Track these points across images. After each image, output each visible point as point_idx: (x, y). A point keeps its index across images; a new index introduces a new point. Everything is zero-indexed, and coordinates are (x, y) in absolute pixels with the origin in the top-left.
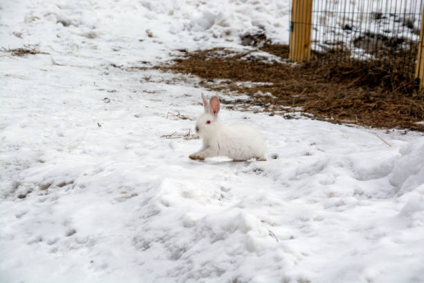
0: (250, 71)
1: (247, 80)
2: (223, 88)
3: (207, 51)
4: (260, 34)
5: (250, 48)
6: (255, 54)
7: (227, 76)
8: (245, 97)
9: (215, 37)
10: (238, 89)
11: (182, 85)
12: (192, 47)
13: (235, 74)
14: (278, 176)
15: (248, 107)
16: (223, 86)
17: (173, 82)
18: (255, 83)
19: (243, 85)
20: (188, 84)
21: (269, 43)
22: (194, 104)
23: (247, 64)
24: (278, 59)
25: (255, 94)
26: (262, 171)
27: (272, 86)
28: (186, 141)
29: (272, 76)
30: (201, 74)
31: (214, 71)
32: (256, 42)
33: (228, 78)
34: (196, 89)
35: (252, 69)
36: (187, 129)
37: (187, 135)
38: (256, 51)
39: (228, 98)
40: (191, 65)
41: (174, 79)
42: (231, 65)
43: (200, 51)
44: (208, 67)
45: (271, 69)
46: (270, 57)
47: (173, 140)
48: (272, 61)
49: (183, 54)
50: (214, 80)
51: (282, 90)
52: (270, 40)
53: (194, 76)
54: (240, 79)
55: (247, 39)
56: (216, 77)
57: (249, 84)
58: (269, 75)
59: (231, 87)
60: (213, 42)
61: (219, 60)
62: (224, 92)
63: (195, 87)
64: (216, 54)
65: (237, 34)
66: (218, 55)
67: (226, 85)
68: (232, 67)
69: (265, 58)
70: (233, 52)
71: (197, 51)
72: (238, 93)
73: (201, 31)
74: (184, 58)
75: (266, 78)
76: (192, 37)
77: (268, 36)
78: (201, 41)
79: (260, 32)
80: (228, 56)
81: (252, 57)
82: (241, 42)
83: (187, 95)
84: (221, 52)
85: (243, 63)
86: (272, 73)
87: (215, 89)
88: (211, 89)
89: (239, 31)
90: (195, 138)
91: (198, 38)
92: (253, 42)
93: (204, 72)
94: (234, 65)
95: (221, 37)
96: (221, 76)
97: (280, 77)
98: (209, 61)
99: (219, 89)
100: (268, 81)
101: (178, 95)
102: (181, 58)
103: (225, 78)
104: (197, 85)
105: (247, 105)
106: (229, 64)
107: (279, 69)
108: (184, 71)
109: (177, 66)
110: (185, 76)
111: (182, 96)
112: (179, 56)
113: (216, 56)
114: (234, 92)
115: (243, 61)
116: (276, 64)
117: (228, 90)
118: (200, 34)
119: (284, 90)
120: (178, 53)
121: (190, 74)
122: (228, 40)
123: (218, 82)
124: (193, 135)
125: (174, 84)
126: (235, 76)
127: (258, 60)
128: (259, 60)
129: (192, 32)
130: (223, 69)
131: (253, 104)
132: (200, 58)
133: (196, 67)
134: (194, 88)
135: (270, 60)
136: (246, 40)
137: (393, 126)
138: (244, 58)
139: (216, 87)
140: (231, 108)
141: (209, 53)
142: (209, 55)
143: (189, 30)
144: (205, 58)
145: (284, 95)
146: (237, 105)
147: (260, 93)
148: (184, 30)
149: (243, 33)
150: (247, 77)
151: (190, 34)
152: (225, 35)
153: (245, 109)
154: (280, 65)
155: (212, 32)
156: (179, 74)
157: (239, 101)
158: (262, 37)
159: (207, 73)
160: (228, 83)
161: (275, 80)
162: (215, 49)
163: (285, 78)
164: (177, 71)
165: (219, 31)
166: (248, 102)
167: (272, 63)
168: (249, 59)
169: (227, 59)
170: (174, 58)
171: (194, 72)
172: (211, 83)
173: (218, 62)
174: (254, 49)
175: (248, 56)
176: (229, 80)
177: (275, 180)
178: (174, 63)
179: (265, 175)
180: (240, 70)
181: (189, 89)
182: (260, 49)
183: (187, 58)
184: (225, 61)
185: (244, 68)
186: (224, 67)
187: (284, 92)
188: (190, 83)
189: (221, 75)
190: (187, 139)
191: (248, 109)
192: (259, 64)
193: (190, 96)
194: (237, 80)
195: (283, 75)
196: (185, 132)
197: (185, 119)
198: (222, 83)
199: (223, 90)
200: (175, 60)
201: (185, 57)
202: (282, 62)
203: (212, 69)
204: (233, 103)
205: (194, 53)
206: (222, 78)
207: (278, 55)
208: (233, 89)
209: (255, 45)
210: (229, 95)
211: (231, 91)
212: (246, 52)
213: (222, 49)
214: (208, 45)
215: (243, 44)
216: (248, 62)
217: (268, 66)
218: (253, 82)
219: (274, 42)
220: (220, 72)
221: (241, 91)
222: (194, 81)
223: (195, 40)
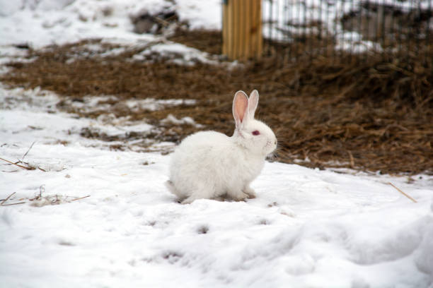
0: (150, 80)
1: (146, 96)
2: (102, 112)
3: (68, 46)
4: (166, 11)
5: (149, 38)
6: (161, 49)
7: (109, 90)
8: (143, 127)
9: (83, 19)
10: (131, 113)
11: (24, 109)
12: (40, 39)
13: (124, 86)
14: (210, 264)
15: (151, 144)
16: (102, 108)
17: (6, 105)
18: (162, 102)
19: (140, 106)
20: (34, 107)
21: (184, 27)
22: (49, 143)
23: (145, 67)
24: (203, 57)
25: (163, 122)
26: (181, 256)
27: (193, 107)
28: (34, 208)
29: (193, 87)
30: (59, 88)
31: (84, 82)
32: (160, 27)
33: (111, 94)
34: (51, 116)
35: (155, 75)
36: (36, 189)
37: (37, 198)
38: (161, 42)
39: (111, 131)
40: (40, 72)
41: (8, 99)
42: (116, 69)
43: (55, 46)
44: (73, 76)
45: (190, 75)
46: (189, 54)
47: (9, 208)
48: (193, 60)
49: (23, 52)
50: (85, 98)
51: (212, 112)
52: (186, 23)
53: (46, 92)
54: (133, 95)
55: (143, 21)
56: (89, 93)
57: (151, 104)
58: (188, 85)
59: (116, 110)
60: (80, 30)
61: (93, 61)
62: (104, 120)
63: (50, 112)
64: (86, 50)
65: (124, 12)
66: (91, 52)
67: (108, 106)
68: (117, 73)
69: (179, 56)
70: (118, 47)
71: (48, 47)
72: (130, 120)
73: (57, 9)
74: (25, 61)
75: (183, 91)
76: (39, 22)
77: (183, 15)
78: (58, 28)
79: (167, 8)
80: (108, 53)
81: (155, 53)
82: (132, 27)
83: (33, 128)
84: (95, 48)
85: (137, 65)
86: (192, 83)
87: (87, 116)
88: (80, 114)
89: (127, 8)
90: (52, 203)
91: (51, 23)
92: (155, 27)
93: (65, 84)
94: (121, 69)
95: (95, 19)
96: (98, 91)
97: (208, 88)
98: (75, 63)
99: (94, 115)
100: (186, 97)
101: (17, 128)
102: (19, 60)
103: (106, 93)
104: (53, 109)
105: (148, 141)
106: (111, 68)
107: (204, 75)
108: (26, 85)
109: (13, 75)
110: (29, 93)
111: (25, 130)
112: (16, 57)
113: (86, 54)
114: (122, 118)
115: (137, 62)
116: (199, 64)
117: (112, 115)
118: (53, 16)
119: (217, 111)
120: (13, 51)
121: (38, 90)
122: (107, 25)
123: (93, 101)
124: (47, 198)
125: (8, 108)
126: (125, 91)
127: (165, 59)
128: (168, 58)
129: (39, 12)
130: (102, 77)
131: (160, 139)
132: (57, 59)
133: (50, 76)
134: (47, 115)
135: (187, 57)
136: (142, 25)
137: (420, 170)
138: (139, 57)
139: (88, 111)
140: (118, 148)
141: (73, 49)
142: (73, 53)
143: (33, 8)
144: (65, 58)
145: (215, 120)
146: (130, 143)
147: (171, 118)
148: (23, 8)
149: (136, 11)
150: (146, 91)
151: (36, 16)
152: (100, 15)
153: (146, 149)
154: (207, 66)
155: (76, 11)
156: (18, 90)
157: (133, 135)
158: (172, 16)
159: (71, 85)
160: (112, 103)
161: (198, 95)
162: (85, 42)
163: (217, 90)
164: (13, 84)
165: (90, 9)
166: (151, 136)
167: (191, 64)
168: (148, 57)
169: (108, 58)
170: (7, 60)
171: (46, 85)
172: (79, 105)
173: (90, 65)
174: (158, 39)
175: (147, 52)
176: (114, 98)
177: (205, 271)
178: (6, 70)
179: (186, 264)
180: (133, 79)
181: (37, 116)
182: (169, 39)
183: (31, 60)
184: (104, 63)
185: (140, 74)
186: (102, 74)
187: (216, 115)
188: (38, 105)
189: (97, 89)
190: (36, 205)
191: (151, 148)
192: (169, 67)
193: (40, 129)
194: (128, 98)
195: (213, 86)
196: (33, 194)
197: (31, 168)
198: (100, 103)
199: (102, 117)
200: (8, 65)
201: (28, 58)
202: (211, 62)
203: (80, 79)
204: (123, 139)
205: (44, 51)
206: (99, 95)
207: (202, 49)
208: (121, 113)
209: (158, 32)
210: (114, 125)
211: (118, 117)
212: (142, 45)
213: (97, 41)
214: (71, 34)
215: (138, 32)
216: (147, 63)
217: (185, 69)
218: (157, 99)
219: (195, 25)
220: (96, 84)
221: (136, 117)
222: (47, 102)
223: (45, 26)
